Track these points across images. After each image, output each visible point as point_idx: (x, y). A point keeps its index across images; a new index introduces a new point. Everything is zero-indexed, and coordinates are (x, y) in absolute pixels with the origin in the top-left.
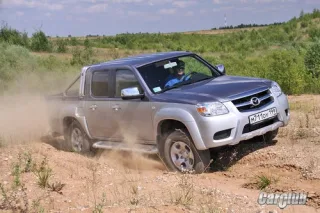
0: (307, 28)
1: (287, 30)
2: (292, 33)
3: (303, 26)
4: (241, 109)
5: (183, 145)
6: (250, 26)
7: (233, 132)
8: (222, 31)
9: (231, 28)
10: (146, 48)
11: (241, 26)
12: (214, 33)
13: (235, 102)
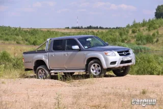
0: (136, 34)
1: (121, 34)
2: (124, 37)
3: (134, 32)
4: (120, 55)
5: (96, 65)
6: (97, 28)
7: (117, 63)
8: (74, 31)
9: (82, 28)
10: (7, 40)
11: (90, 28)
12: (66, 31)
13: (118, 52)
